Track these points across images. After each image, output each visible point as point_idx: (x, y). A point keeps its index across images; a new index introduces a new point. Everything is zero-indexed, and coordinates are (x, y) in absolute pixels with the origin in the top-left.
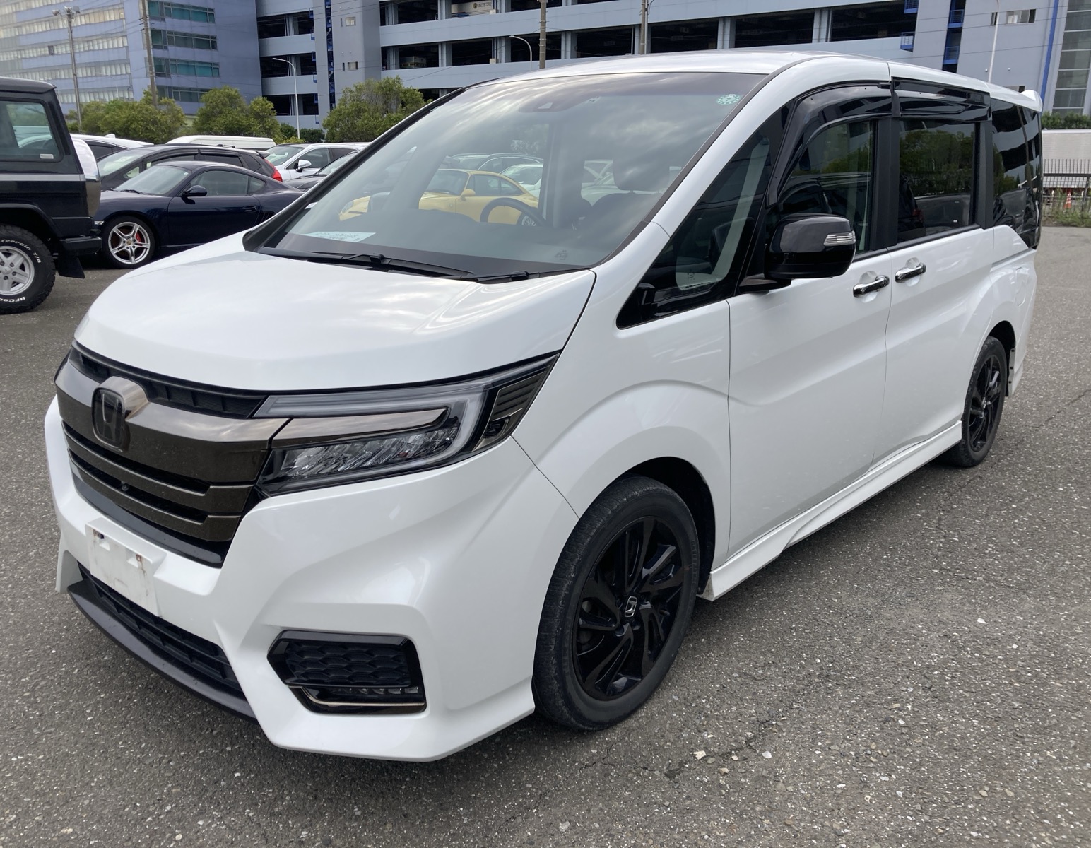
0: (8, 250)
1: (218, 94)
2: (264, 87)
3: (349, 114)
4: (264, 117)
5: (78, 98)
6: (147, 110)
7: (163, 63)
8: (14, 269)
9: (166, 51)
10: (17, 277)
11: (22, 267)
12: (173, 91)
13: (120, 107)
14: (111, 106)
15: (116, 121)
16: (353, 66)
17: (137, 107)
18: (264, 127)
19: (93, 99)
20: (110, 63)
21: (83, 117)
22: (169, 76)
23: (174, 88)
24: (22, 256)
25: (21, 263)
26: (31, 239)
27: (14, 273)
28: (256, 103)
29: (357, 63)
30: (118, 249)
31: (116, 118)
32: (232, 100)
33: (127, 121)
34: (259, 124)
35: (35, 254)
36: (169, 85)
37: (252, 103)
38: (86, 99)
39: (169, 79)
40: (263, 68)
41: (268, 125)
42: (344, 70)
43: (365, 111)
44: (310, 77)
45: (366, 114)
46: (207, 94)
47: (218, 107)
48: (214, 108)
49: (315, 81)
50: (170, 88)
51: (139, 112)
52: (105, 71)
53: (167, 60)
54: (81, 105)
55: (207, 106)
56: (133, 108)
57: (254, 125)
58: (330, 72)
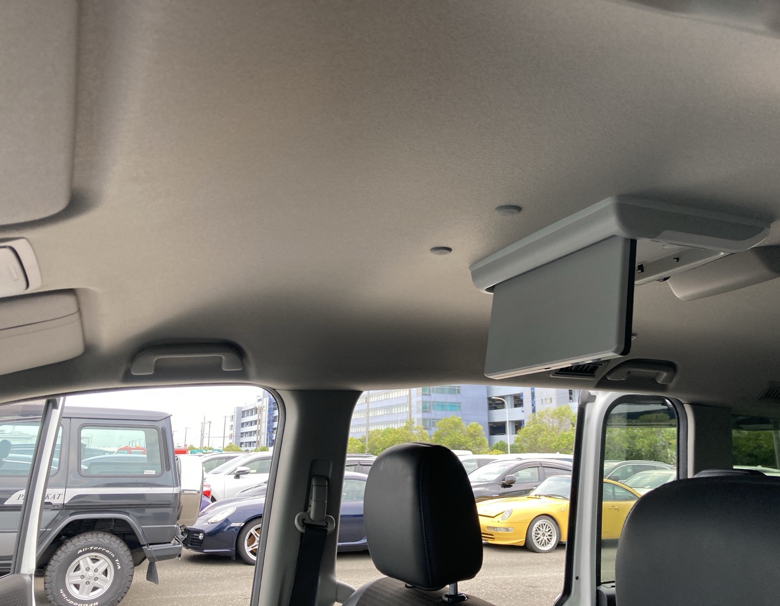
0: (96, 556)
1: (447, 422)
2: (489, 416)
3: (533, 433)
4: (476, 436)
5: (368, 429)
6: (405, 434)
7: (428, 405)
8: (97, 575)
9: (430, 397)
10: (98, 583)
11: (106, 573)
12: (432, 421)
13: (390, 433)
14: (386, 432)
15: (386, 441)
16: (548, 401)
17: (399, 432)
18: (476, 444)
19: (376, 428)
20: (398, 406)
21: (369, 440)
22: (430, 412)
23: (433, 419)
24: (107, 562)
25: (105, 569)
26: (117, 546)
27: (96, 579)
28: (471, 427)
29: (551, 399)
30: (252, 547)
31: (387, 439)
32: (456, 425)
33: (393, 441)
34: (472, 441)
35: (117, 560)
36: (430, 417)
37: (468, 426)
38: (372, 429)
39: (430, 414)
40: (490, 404)
41: (478, 442)
42: (542, 403)
43: (543, 430)
44: (519, 409)
45: (545, 432)
46: (440, 422)
47: (446, 430)
48: (444, 431)
49: (523, 411)
50: (430, 419)
51: (401, 435)
52: (395, 411)
53: (430, 402)
54: (369, 432)
55: (440, 429)
56: (397, 433)
57: (469, 442)
58: (533, 405)
